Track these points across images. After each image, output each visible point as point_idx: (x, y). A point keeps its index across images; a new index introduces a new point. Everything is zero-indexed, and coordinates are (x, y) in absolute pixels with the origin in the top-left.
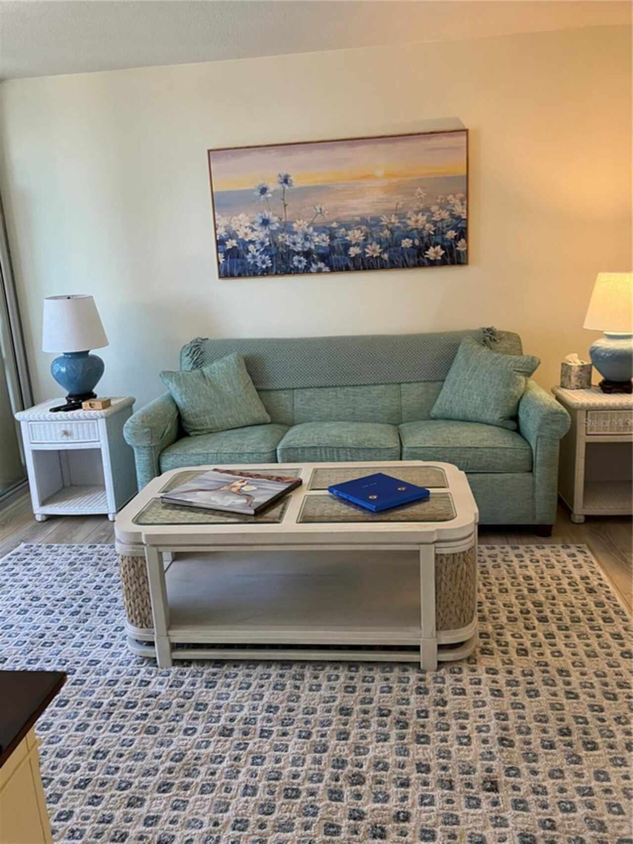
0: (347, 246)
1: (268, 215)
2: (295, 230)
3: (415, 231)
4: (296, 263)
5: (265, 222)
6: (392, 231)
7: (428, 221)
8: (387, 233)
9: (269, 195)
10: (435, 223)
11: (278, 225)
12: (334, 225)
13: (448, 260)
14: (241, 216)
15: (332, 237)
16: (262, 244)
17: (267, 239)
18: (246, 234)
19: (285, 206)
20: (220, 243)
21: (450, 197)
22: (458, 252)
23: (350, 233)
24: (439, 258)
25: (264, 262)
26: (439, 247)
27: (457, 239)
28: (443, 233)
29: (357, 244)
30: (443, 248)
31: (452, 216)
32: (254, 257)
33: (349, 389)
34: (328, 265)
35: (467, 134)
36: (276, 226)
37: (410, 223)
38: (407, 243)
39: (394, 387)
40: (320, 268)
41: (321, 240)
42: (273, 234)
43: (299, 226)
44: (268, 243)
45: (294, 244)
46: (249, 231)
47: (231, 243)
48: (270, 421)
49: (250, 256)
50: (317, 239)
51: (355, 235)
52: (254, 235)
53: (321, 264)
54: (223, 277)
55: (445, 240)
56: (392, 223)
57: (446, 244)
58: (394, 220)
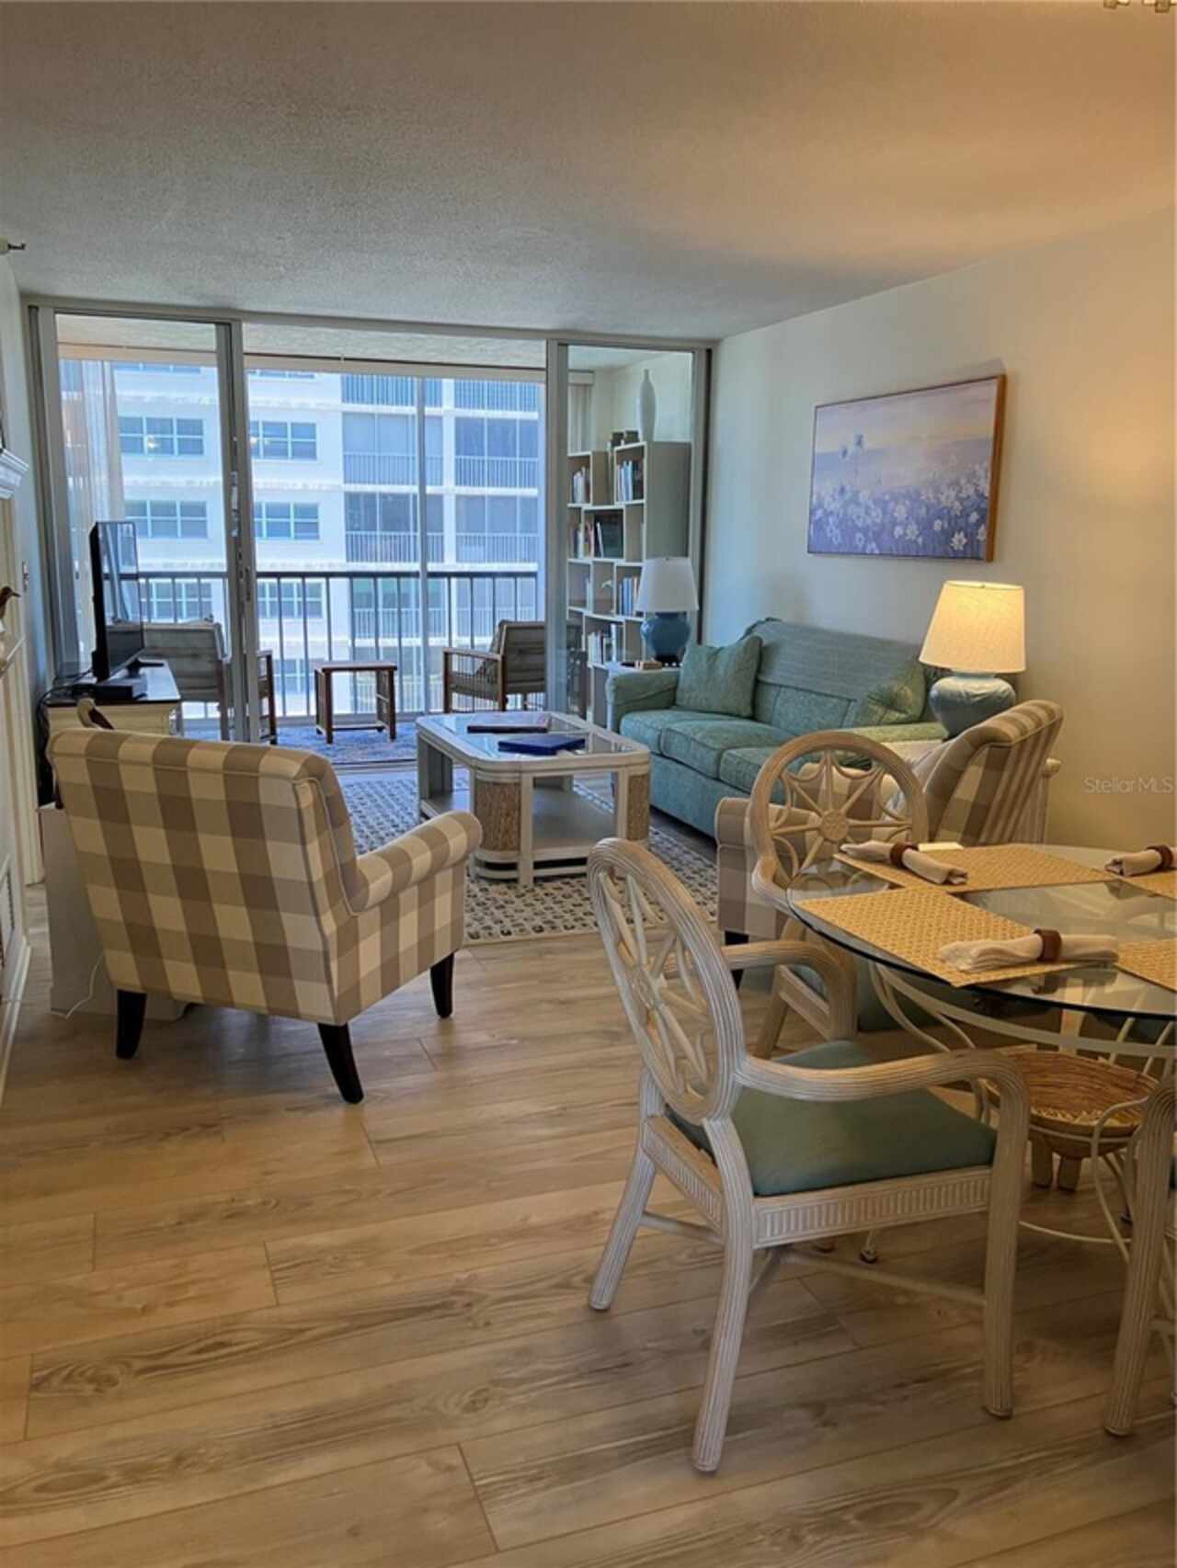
0: (894, 523)
1: (845, 482)
2: (860, 501)
3: (945, 511)
4: (857, 540)
5: (842, 490)
6: (928, 509)
7: (958, 498)
8: (923, 510)
9: (847, 459)
10: (962, 500)
12: (887, 497)
13: (969, 551)
14: (828, 482)
15: (885, 513)
16: (838, 515)
17: (841, 511)
18: (829, 504)
19: (856, 472)
20: (812, 513)
21: (977, 467)
22: (978, 541)
23: (897, 508)
24: (961, 548)
25: (836, 538)
26: (962, 534)
27: (978, 524)
28: (968, 516)
29: (901, 524)
30: (966, 536)
31: (977, 492)
32: (831, 530)
33: (814, 696)
34: (879, 546)
35: (1003, 381)
36: (848, 495)
37: (943, 498)
38: (937, 525)
39: (845, 703)
40: (872, 550)
41: (877, 515)
42: (846, 505)
43: (864, 496)
44: (841, 515)
45: (858, 517)
46: (831, 500)
47: (819, 513)
48: (744, 714)
49: (828, 530)
50: (874, 514)
51: (901, 512)
52: (834, 506)
53: (874, 545)
54: (809, 552)
55: (968, 525)
56: (928, 499)
57: (970, 530)
58: (930, 494)
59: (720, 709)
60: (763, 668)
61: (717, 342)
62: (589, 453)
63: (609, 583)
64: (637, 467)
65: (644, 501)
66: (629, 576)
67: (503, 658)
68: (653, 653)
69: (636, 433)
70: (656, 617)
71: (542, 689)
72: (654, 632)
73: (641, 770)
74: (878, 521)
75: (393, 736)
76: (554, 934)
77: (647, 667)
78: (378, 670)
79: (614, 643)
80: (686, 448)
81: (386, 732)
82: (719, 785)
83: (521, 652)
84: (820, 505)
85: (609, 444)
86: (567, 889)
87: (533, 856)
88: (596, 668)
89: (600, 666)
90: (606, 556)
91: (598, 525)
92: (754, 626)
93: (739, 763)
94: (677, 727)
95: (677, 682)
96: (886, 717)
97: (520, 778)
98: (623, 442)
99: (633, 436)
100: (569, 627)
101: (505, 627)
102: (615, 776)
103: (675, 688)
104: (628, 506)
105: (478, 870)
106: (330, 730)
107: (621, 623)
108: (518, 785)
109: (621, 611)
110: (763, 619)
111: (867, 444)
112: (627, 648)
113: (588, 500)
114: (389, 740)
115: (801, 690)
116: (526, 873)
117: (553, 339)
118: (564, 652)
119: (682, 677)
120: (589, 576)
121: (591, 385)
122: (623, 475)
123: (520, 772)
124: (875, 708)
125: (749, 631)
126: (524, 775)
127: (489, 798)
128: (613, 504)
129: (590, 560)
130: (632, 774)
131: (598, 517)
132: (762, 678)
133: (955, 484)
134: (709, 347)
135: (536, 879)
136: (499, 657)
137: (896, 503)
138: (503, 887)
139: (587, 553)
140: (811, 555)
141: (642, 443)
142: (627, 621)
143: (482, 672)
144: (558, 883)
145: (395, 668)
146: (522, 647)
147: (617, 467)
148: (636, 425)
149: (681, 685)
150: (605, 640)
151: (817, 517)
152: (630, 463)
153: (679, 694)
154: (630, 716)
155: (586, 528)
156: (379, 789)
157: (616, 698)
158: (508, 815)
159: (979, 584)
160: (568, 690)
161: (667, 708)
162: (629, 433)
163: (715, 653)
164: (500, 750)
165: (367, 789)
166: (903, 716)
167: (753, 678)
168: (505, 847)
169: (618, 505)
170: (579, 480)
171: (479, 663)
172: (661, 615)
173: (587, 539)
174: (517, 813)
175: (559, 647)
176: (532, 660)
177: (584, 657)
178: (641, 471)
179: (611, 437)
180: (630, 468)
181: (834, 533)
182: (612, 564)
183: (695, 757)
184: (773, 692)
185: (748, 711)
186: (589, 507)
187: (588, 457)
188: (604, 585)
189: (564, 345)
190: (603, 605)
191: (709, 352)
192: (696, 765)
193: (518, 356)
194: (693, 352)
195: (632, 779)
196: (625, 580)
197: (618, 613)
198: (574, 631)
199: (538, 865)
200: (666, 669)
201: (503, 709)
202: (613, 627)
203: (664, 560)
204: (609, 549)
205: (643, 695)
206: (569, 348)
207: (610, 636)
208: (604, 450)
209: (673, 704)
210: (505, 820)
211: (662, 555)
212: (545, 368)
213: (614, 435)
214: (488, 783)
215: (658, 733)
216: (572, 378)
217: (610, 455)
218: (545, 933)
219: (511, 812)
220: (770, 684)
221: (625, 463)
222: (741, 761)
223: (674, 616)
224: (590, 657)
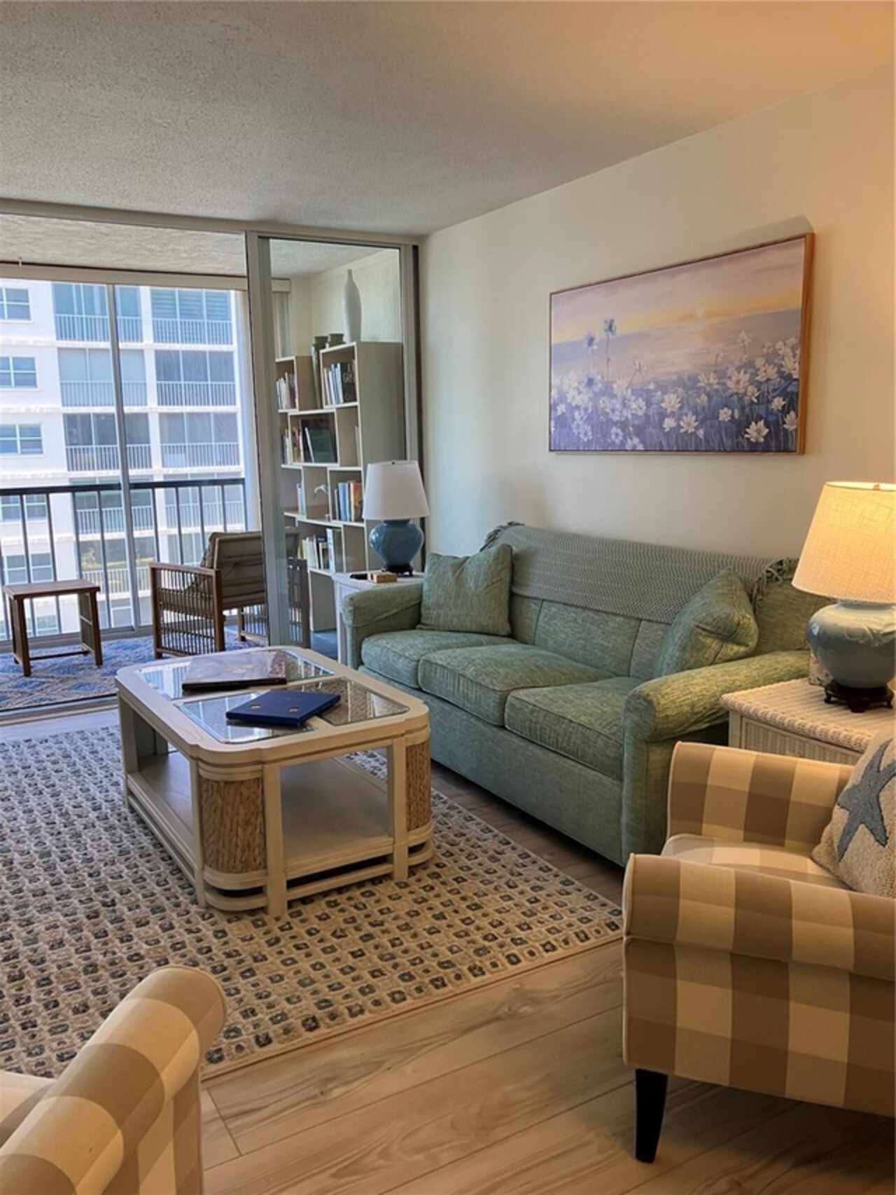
0: (663, 415)
1: (593, 372)
2: (615, 392)
3: (735, 398)
4: (613, 437)
5: (591, 382)
6: (708, 395)
7: (751, 382)
8: (704, 398)
9: (595, 347)
10: (759, 385)
11: (600, 385)
12: (652, 387)
13: (773, 444)
14: (572, 373)
15: (649, 404)
16: (586, 410)
17: (590, 404)
18: (573, 398)
19: (609, 360)
20: (552, 408)
21: (779, 345)
22: (786, 432)
23: (666, 397)
24: (762, 440)
25: (586, 434)
26: (761, 423)
27: (785, 411)
28: (769, 402)
29: (672, 414)
30: (767, 425)
31: (780, 374)
32: (578, 426)
33: (591, 614)
34: (643, 442)
35: (810, 241)
36: (598, 387)
37: (730, 384)
38: (725, 414)
39: (633, 623)
40: (635, 446)
41: (638, 406)
42: (597, 396)
43: (620, 387)
44: (590, 410)
45: (613, 411)
46: (576, 393)
47: (561, 409)
48: (504, 633)
49: (574, 426)
50: (634, 406)
51: (671, 402)
52: (582, 399)
53: (636, 440)
54: (550, 450)
55: (769, 412)
56: (710, 385)
57: (771, 418)
58: (713, 380)
59: (474, 628)
60: (516, 579)
61: (423, 237)
62: (293, 358)
63: (322, 487)
64: (346, 369)
65: (356, 404)
66: (344, 481)
67: (217, 573)
68: (385, 563)
69: (341, 336)
70: (388, 525)
71: (263, 601)
72: (384, 541)
73: (421, 737)
74: (640, 413)
75: (99, 662)
77: (381, 580)
78: (80, 591)
79: (331, 547)
80: (397, 349)
81: (92, 656)
82: (501, 733)
83: (237, 565)
84: (562, 399)
85: (313, 349)
86: (338, 919)
87: (285, 871)
88: (312, 572)
89: (317, 571)
90: (316, 461)
91: (307, 429)
92: (496, 532)
93: (532, 712)
94: (439, 657)
95: (421, 596)
96: (723, 650)
97: (262, 770)
98: (327, 345)
99: (338, 339)
100: (288, 536)
101: (217, 540)
102: (390, 749)
103: (420, 604)
104: (338, 409)
105: (211, 898)
106: (27, 660)
107: (339, 528)
108: (260, 781)
109: (337, 516)
110: (505, 524)
111: (620, 329)
112: (346, 555)
113: (294, 406)
114: (95, 667)
115: (572, 606)
116: (277, 896)
117: (252, 231)
118: (285, 561)
119: (425, 598)
120: (300, 482)
121: (287, 293)
122: (332, 379)
123: (263, 763)
124: (709, 641)
125: (492, 538)
126: (267, 766)
127: (220, 802)
128: (322, 407)
129: (300, 465)
130: (410, 744)
131: (305, 422)
132: (516, 590)
133: (749, 365)
134: (415, 243)
135: (290, 904)
136: (212, 572)
137: (664, 393)
138: (247, 921)
139: (296, 457)
140: (553, 454)
141: (348, 343)
142: (345, 526)
143: (194, 587)
144: (321, 907)
145: (98, 589)
146: (238, 559)
147: (324, 371)
148: (341, 327)
149: (426, 601)
150: (321, 545)
151: (559, 413)
152: (339, 365)
153: (423, 611)
154: (372, 639)
155: (293, 434)
156: (80, 743)
157: (353, 617)
158: (247, 823)
160: (290, 599)
161: (413, 627)
162: (332, 335)
163: (460, 565)
164: (229, 724)
165: (66, 745)
166: (743, 649)
167: (507, 589)
168: (246, 867)
169: (327, 409)
170: (283, 386)
171: (190, 578)
172: (392, 523)
173: (295, 444)
174: (260, 820)
175: (278, 556)
176: (250, 572)
177: (303, 564)
178: (352, 372)
179: (314, 342)
180: (339, 371)
181: (582, 430)
182: (325, 468)
184: (534, 607)
185: (506, 629)
186: (296, 412)
187: (292, 362)
188: (316, 490)
189: (265, 238)
190: (317, 510)
191: (415, 248)
194: (399, 249)
195: (409, 749)
196: (340, 485)
197: (334, 518)
198: (292, 539)
199: (292, 884)
200: (403, 582)
201: (222, 648)
202: (329, 532)
203: (390, 463)
204: (319, 454)
205: (385, 615)
206: (271, 240)
207: (326, 540)
208: (306, 354)
209: (419, 622)
210: (245, 830)
211: (385, 460)
212: (245, 274)
213: (318, 338)
214: (217, 782)
215: (414, 664)
216: (276, 287)
217: (314, 359)
218: (323, 1031)
219: (253, 820)
220: (529, 598)
221: (333, 366)
222: (535, 709)
223: (404, 523)
224: (309, 564)
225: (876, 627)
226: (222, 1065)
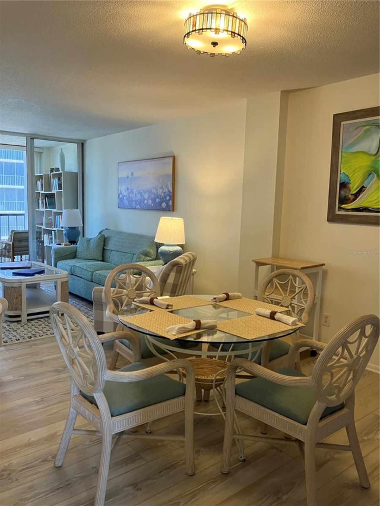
0: (144, 200)
1: (128, 186)
2: (133, 192)
3: (159, 196)
4: (133, 205)
5: (128, 189)
6: (154, 195)
7: (163, 192)
8: (153, 195)
9: (129, 179)
10: (164, 193)
12: (142, 191)
13: (167, 208)
14: (123, 186)
15: (141, 196)
19: (132, 183)
20: (119, 195)
21: (168, 183)
22: (170, 206)
23: (145, 195)
24: (165, 207)
25: (127, 203)
26: (165, 203)
27: (169, 200)
28: (166, 198)
29: (146, 199)
30: (166, 203)
31: (168, 190)
33: (122, 253)
34: (140, 206)
35: (174, 158)
36: (130, 191)
37: (159, 192)
38: (157, 200)
39: (132, 255)
40: (138, 207)
41: (139, 196)
42: (128, 194)
43: (135, 191)
44: (128, 197)
45: (133, 197)
46: (124, 192)
47: (121, 196)
48: (100, 260)
49: (124, 201)
50: (138, 197)
51: (146, 196)
52: (125, 194)
53: (138, 206)
54: (119, 208)
55: (166, 200)
56: (154, 192)
57: (167, 202)
58: (155, 191)
59: (92, 258)
60: (105, 244)
61: (85, 141)
62: (42, 174)
63: (51, 217)
64: (59, 179)
65: (62, 190)
66: (58, 215)
67: (13, 243)
68: (68, 240)
69: (59, 168)
70: (68, 228)
71: (28, 254)
72: (67, 234)
73: (65, 280)
74: (139, 198)
76: (36, 338)
77: (65, 245)
79: (53, 237)
80: (76, 174)
82: (92, 283)
83: (20, 241)
84: (121, 193)
85: (49, 172)
86: (40, 323)
87: (27, 312)
88: (47, 246)
89: (48, 245)
90: (49, 208)
91: (46, 198)
92: (102, 231)
93: (99, 276)
94: (78, 265)
95: (77, 250)
96: (146, 259)
97: (21, 285)
98: (54, 171)
99: (58, 170)
100: (37, 232)
101: (13, 232)
102: (56, 282)
103: (76, 252)
104: (56, 192)
105: (6, 318)
107: (56, 231)
108: (20, 287)
109: (55, 226)
110: (105, 229)
111: (135, 175)
112: (58, 239)
113: (42, 190)
115: (118, 251)
116: (24, 318)
117: (28, 137)
118: (35, 241)
119: (78, 249)
120: (43, 215)
121: (42, 152)
122: (55, 182)
123: (21, 282)
124: (142, 256)
125: (100, 233)
126: (22, 283)
127: (10, 292)
128: (51, 191)
129: (44, 210)
130: (62, 281)
131: (46, 196)
132: (105, 248)
133: (162, 188)
134: (82, 142)
135: (28, 320)
136: (11, 243)
137: (145, 193)
138: (16, 324)
139: (43, 207)
140: (119, 209)
141: (61, 172)
142: (58, 230)
143: (5, 248)
144: (36, 321)
146: (20, 239)
147: (52, 179)
148: (58, 165)
150: (50, 236)
152: (57, 178)
153: (77, 253)
154: (60, 262)
155: (42, 199)
157: (55, 256)
158: (17, 298)
159: (170, 218)
160: (37, 254)
161: (73, 258)
162: (56, 168)
163: (89, 240)
164: (13, 275)
166: (150, 258)
167: (102, 247)
168: (16, 309)
169: (53, 192)
170: (39, 183)
171: (3, 245)
172: (70, 228)
173: (42, 203)
174: (20, 297)
175: (33, 239)
176: (24, 244)
177: (43, 242)
178: (61, 181)
179: (50, 169)
180: (57, 180)
182: (52, 211)
183: (84, 274)
184: (109, 252)
185: (101, 259)
186: (43, 192)
187: (42, 176)
188: (49, 218)
189: (32, 139)
190: (49, 224)
191: (83, 144)
192: (84, 277)
193: (15, 141)
194: (77, 143)
195: (62, 283)
196: (57, 216)
197: (54, 227)
198: (39, 233)
199: (29, 315)
200: (72, 246)
201: (13, 261)
202: (53, 232)
203: (70, 210)
204: (50, 206)
205: (65, 255)
206: (35, 140)
207: (52, 235)
208: (48, 173)
209: (76, 257)
210: (16, 300)
211: (70, 208)
212: (25, 145)
213: (51, 169)
214: (9, 287)
215: (70, 267)
216: (36, 150)
217: (50, 175)
218: (33, 339)
219: (18, 297)
220: (108, 250)
221: (55, 178)
222: (100, 275)
223: (74, 228)
224: (45, 242)
225: (170, 250)
226: (7, 343)
